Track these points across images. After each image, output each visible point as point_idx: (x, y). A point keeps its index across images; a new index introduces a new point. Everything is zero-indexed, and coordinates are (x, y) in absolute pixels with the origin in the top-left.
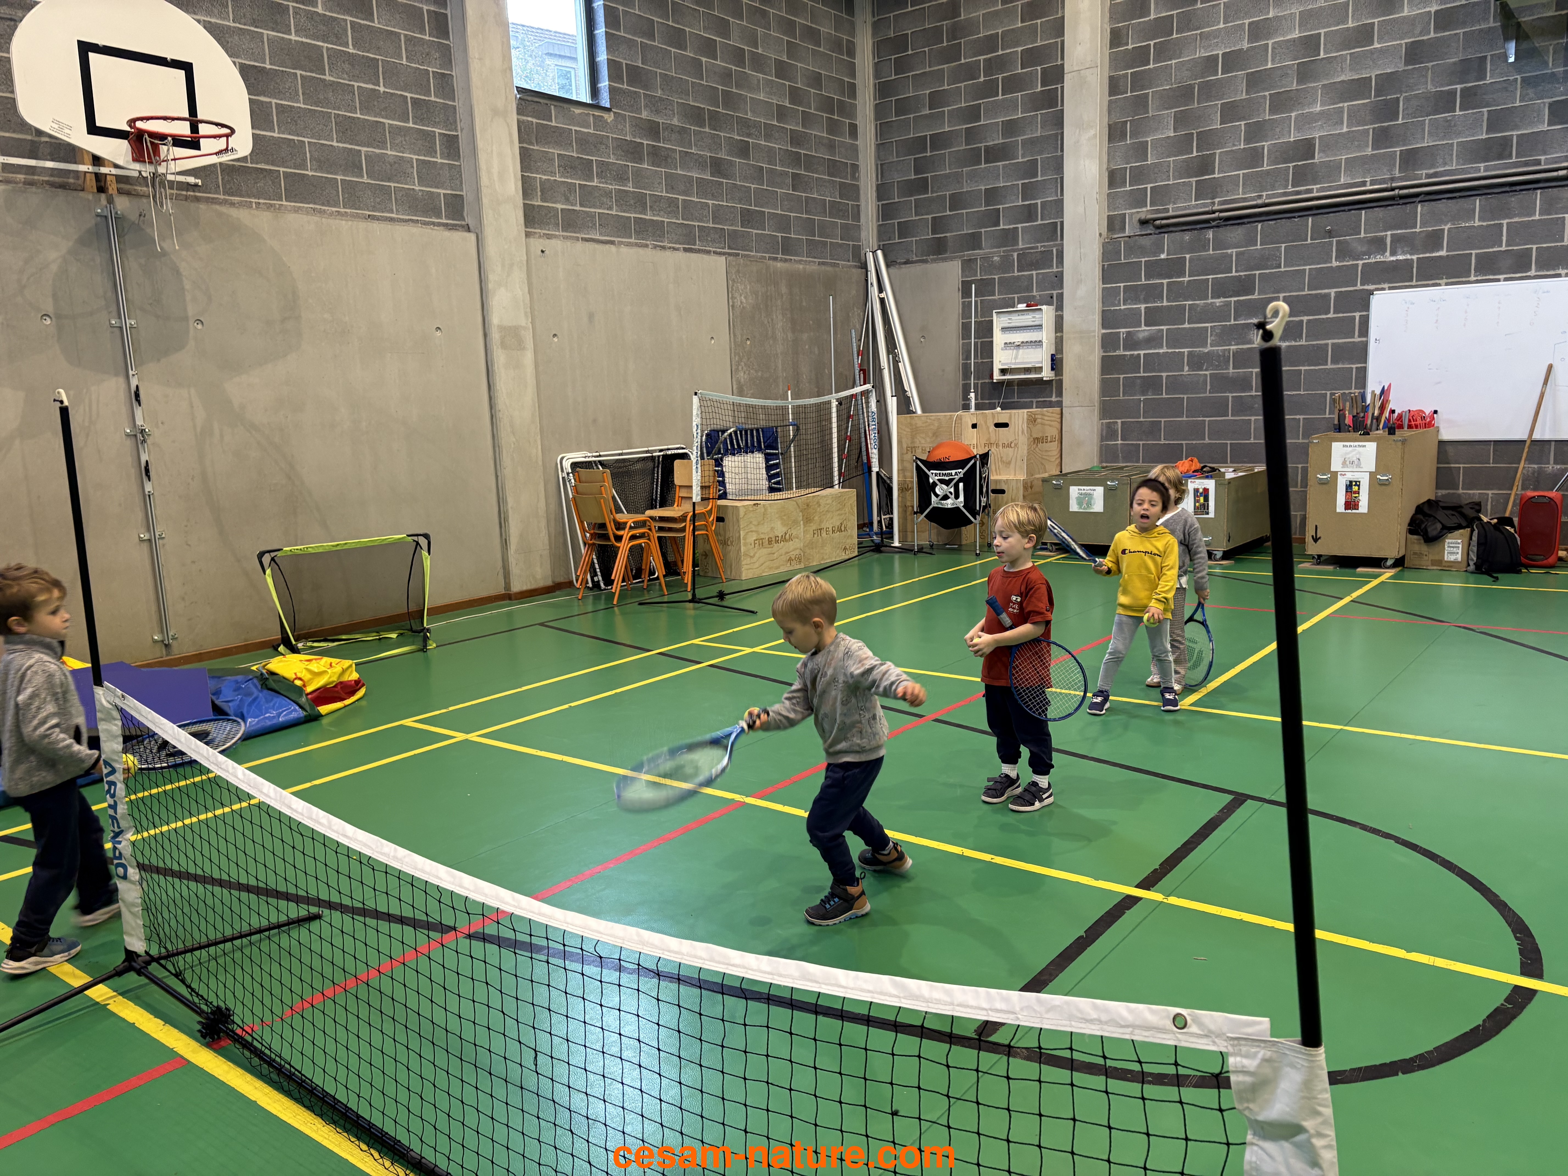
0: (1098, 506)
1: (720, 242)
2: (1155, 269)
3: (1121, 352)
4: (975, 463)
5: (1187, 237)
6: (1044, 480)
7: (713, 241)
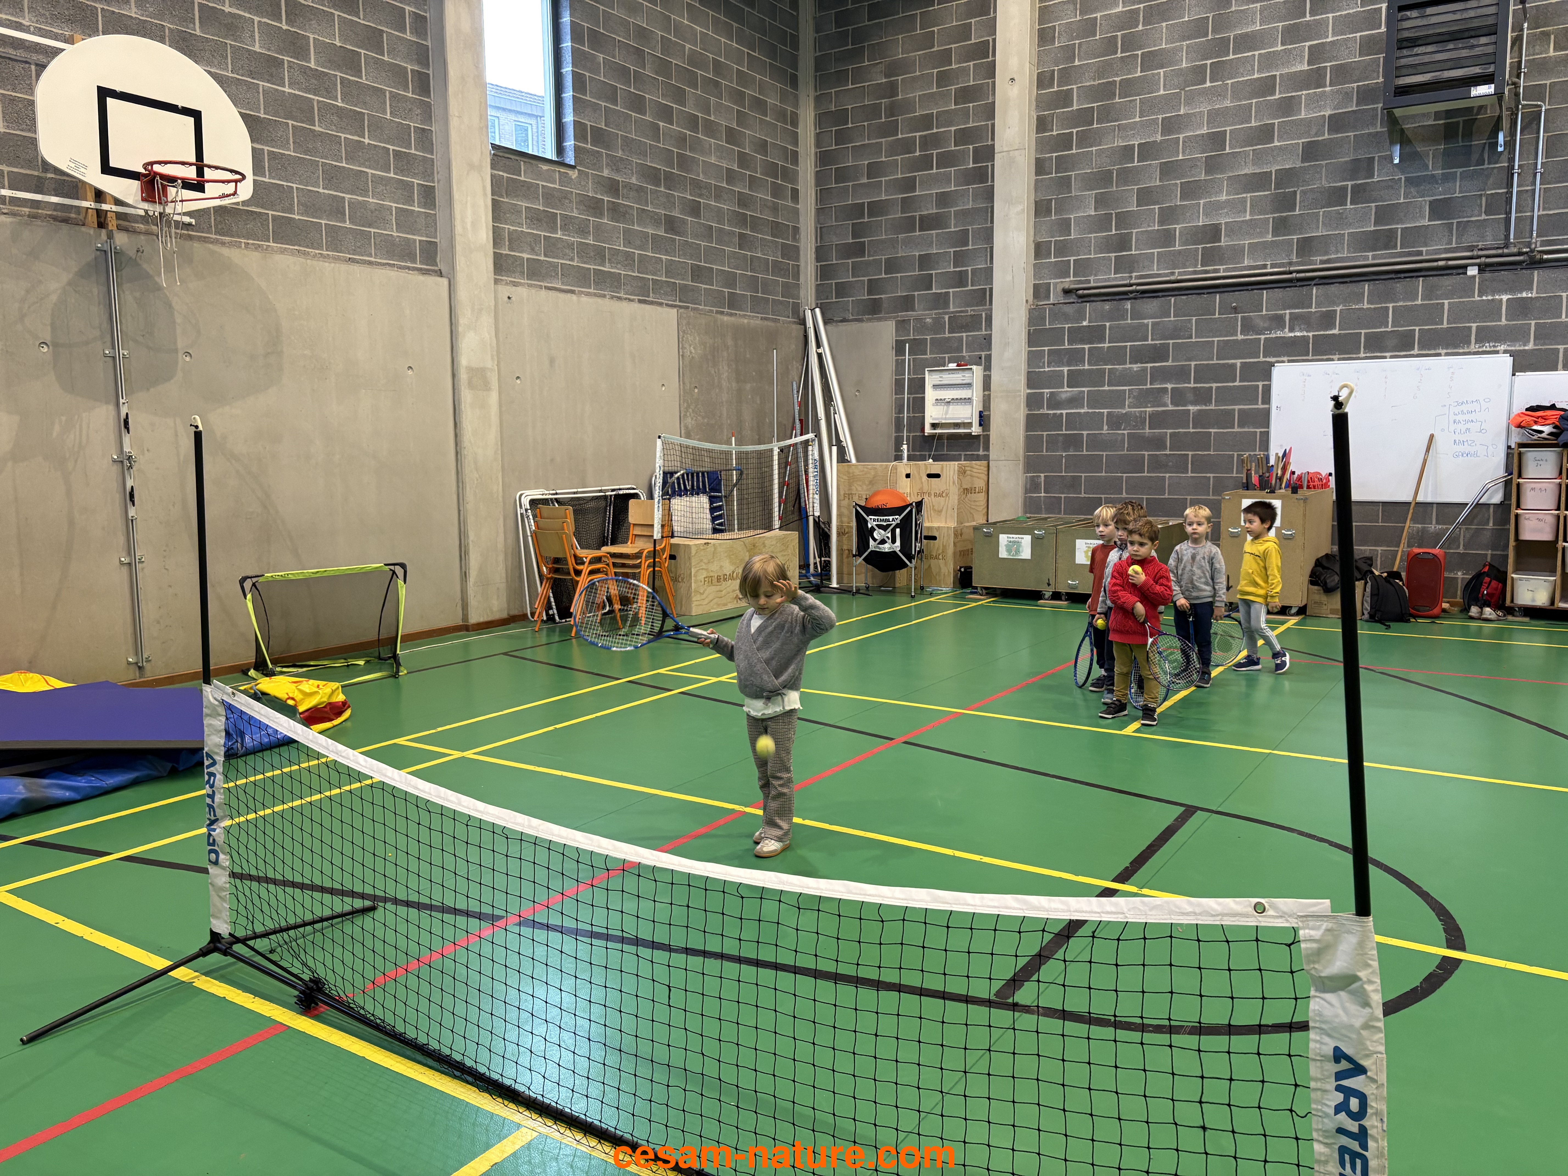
0: (1026, 553)
1: (672, 295)
2: (1077, 335)
3: (1045, 411)
4: (911, 511)
5: (1107, 306)
6: (976, 528)
7: (666, 294)
